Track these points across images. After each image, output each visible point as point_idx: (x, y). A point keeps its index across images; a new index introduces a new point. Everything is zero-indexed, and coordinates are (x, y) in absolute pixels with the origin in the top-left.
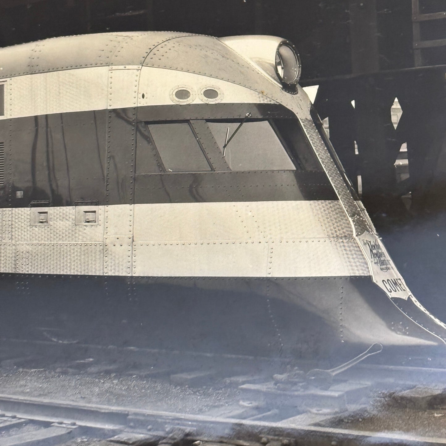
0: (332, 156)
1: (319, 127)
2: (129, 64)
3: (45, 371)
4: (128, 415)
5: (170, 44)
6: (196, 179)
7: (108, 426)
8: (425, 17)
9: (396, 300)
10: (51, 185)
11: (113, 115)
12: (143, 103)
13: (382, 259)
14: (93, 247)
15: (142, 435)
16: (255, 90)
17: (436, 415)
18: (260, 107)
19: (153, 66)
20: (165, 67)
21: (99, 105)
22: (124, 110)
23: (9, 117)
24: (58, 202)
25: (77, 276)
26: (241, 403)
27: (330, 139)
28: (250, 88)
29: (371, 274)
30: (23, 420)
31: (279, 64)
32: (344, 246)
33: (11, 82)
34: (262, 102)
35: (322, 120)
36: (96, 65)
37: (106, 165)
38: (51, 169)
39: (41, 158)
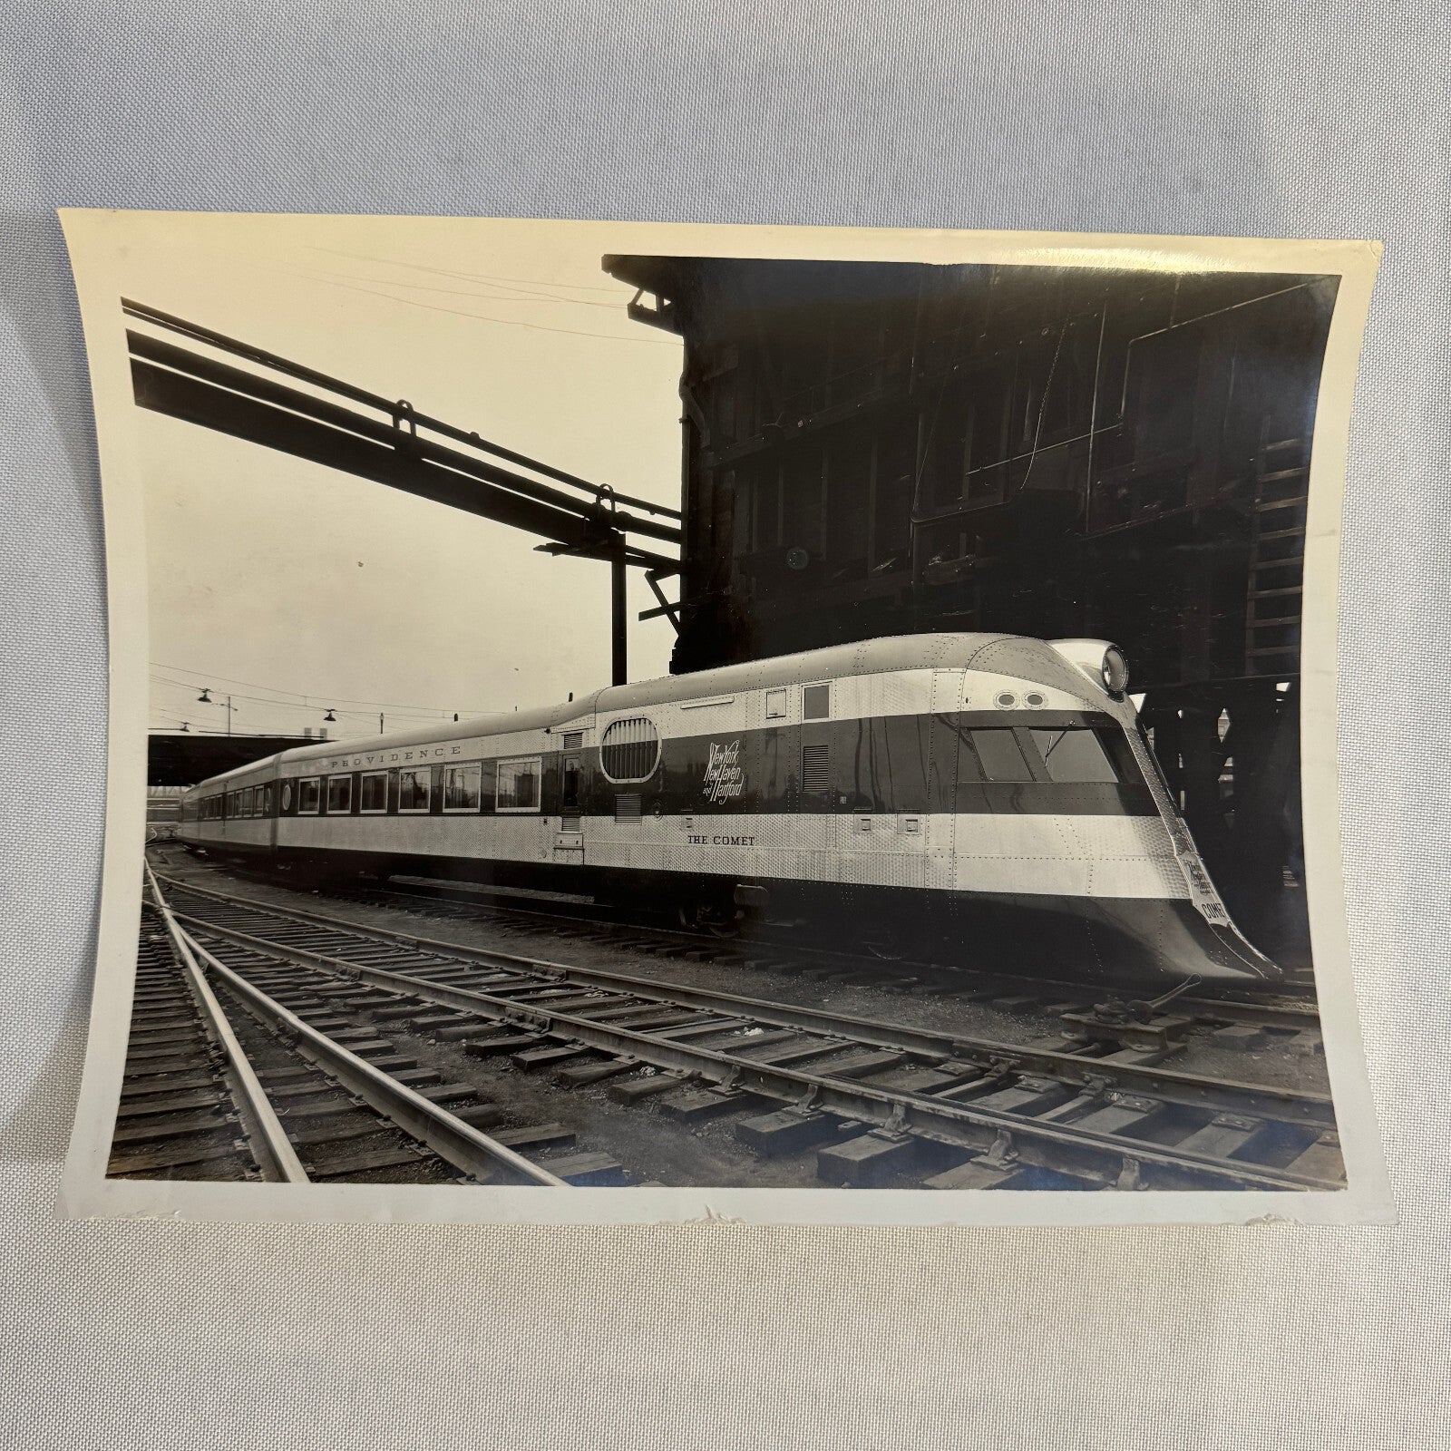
0: (1156, 769)
1: (1144, 737)
2: (954, 667)
3: (871, 989)
4: (953, 1042)
5: (996, 647)
6: (1017, 789)
7: (935, 1054)
8: (1261, 623)
9: (1216, 926)
10: (874, 792)
11: (936, 719)
12: (966, 708)
13: (1203, 881)
14: (915, 857)
15: (967, 1066)
16: (1080, 697)
17: (1255, 1058)
18: (1085, 714)
19: (977, 669)
20: (990, 671)
21: (923, 709)
22: (948, 714)
23: (833, 719)
24: (880, 809)
25: (899, 887)
26: (1063, 1034)
27: (1155, 751)
28: (1075, 694)
29: (1192, 897)
30: (851, 1043)
31: (1106, 669)
32: (1165, 866)
33: (837, 683)
34: (1087, 710)
35: (1147, 729)
36: (921, 667)
37: (928, 772)
38: (874, 775)
39: (864, 763)
